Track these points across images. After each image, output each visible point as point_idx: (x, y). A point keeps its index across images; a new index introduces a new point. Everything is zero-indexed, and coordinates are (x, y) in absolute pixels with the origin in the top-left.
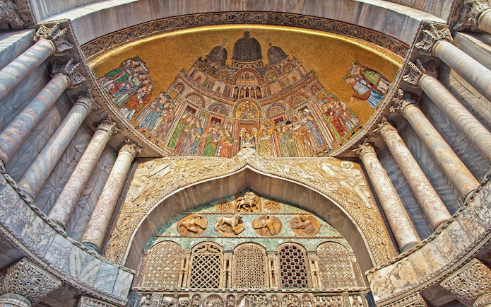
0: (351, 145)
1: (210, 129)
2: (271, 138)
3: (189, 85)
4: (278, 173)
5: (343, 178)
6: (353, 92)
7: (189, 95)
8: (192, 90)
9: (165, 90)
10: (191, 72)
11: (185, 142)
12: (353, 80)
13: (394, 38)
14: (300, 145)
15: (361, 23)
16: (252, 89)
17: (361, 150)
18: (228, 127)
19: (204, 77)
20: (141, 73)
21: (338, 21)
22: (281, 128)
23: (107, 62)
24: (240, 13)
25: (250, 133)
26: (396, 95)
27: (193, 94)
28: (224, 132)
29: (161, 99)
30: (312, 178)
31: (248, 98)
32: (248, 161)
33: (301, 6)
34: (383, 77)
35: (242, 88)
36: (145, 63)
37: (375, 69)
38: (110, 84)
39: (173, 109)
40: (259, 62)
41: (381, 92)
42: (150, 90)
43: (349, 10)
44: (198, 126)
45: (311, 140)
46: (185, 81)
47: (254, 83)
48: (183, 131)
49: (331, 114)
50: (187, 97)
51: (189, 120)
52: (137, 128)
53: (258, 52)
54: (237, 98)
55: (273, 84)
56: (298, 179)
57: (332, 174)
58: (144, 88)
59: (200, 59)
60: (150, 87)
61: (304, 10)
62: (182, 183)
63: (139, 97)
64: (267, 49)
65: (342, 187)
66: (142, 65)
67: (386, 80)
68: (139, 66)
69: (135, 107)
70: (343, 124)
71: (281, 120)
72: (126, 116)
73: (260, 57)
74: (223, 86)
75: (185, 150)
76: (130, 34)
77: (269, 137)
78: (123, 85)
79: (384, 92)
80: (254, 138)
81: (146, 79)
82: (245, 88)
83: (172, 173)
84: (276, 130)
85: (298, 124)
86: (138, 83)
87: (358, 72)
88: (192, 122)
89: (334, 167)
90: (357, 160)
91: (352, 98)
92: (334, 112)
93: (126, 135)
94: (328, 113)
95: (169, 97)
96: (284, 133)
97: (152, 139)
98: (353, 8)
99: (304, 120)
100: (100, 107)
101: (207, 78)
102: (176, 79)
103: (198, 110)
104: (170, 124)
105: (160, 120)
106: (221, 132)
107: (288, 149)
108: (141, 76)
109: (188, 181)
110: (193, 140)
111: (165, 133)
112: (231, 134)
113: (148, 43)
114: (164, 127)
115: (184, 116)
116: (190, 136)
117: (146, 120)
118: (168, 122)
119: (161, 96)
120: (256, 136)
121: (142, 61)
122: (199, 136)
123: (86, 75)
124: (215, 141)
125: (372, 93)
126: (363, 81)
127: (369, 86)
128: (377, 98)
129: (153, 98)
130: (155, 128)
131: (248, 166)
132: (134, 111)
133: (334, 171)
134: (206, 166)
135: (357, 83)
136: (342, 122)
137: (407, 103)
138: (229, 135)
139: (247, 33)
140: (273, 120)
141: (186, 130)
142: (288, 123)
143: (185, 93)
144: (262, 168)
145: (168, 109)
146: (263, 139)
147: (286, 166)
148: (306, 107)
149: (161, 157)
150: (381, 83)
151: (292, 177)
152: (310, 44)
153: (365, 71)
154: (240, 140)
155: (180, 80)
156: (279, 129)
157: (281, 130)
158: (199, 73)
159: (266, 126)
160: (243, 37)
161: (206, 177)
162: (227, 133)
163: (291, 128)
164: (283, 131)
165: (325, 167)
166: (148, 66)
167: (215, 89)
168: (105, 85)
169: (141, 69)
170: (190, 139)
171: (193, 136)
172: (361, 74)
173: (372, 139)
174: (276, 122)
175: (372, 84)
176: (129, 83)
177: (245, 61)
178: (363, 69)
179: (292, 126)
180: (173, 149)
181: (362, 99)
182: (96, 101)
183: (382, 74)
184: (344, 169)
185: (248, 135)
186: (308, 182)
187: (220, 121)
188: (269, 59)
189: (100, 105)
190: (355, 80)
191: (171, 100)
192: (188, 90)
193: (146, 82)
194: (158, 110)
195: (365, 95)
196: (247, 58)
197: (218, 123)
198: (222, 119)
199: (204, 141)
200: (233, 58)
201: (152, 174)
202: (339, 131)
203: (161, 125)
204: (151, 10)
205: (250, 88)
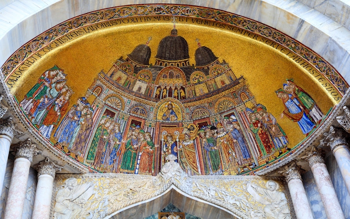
0: (278, 167)
1: (130, 134)
2: (194, 143)
3: (108, 87)
4: (204, 197)
5: (267, 203)
6: (284, 108)
7: (108, 97)
8: (111, 92)
9: (83, 96)
10: (111, 73)
11: (104, 151)
12: (285, 96)
13: (332, 66)
14: (224, 155)
15: (300, 39)
16: (176, 88)
17: (288, 174)
18: (149, 130)
19: (124, 77)
20: (58, 82)
21: (275, 29)
22: (205, 133)
23: (27, 81)
24: (168, 6)
25: (171, 136)
26: (328, 131)
27: (112, 96)
28: (144, 136)
29: (78, 105)
30: (238, 203)
31: (170, 98)
32: (173, 181)
33: (237, 7)
34: (317, 106)
35: (165, 88)
36: (63, 71)
37: (309, 93)
38: (29, 104)
39: (91, 114)
40: (185, 62)
41: (313, 119)
42: (67, 98)
43: (289, 23)
44: (117, 131)
45: (236, 151)
46: (104, 83)
47: (179, 82)
48: (102, 139)
49: (259, 125)
50: (105, 99)
51: (108, 124)
52: (56, 145)
53: (184, 51)
54: (159, 97)
55: (199, 85)
56: (223, 205)
57: (257, 198)
58: (62, 98)
59: (121, 59)
60: (68, 95)
61: (240, 10)
62: (108, 210)
63: (56, 109)
64: (195, 49)
65: (267, 214)
66: (60, 73)
67: (320, 110)
68: (56, 75)
69: (53, 122)
70: (271, 140)
71: (205, 124)
72: (45, 134)
73: (187, 56)
74: (144, 86)
75: (104, 161)
76: (46, 38)
77: (192, 142)
78: (42, 100)
79: (316, 121)
80: (176, 142)
81: (64, 87)
82: (168, 88)
83: (96, 196)
84: (199, 134)
85: (224, 131)
86: (55, 93)
87: (291, 90)
88: (111, 127)
89: (259, 189)
90: (282, 181)
91: (283, 114)
92: (262, 124)
93: (46, 155)
94: (255, 124)
95: (86, 102)
96: (208, 140)
97: (72, 154)
98: (293, 23)
99: (230, 128)
100: (20, 132)
101: (127, 78)
102: (94, 82)
103: (117, 113)
104: (88, 132)
105: (78, 129)
106: (141, 136)
107: (212, 157)
108: (59, 86)
109: (114, 207)
110: (112, 147)
111: (83, 144)
112: (152, 138)
113: (67, 49)
114: (83, 137)
115: (103, 121)
116: (109, 144)
117: (65, 133)
118: (86, 130)
119: (79, 102)
120: (177, 140)
121: (60, 70)
122: (118, 143)
123: (8, 105)
124: (135, 146)
125: (304, 116)
126: (295, 101)
127: (301, 107)
128: (308, 123)
129: (70, 106)
130: (74, 140)
131: (173, 187)
132: (52, 126)
133: (259, 194)
134: (131, 187)
135: (289, 100)
136: (270, 137)
137: (337, 143)
138: (149, 140)
139: (174, 32)
140: (197, 123)
141: (105, 137)
142: (213, 128)
143: (103, 96)
144: (187, 189)
145: (86, 115)
146: (185, 143)
147: (212, 187)
148: (233, 114)
149: (81, 174)
150: (314, 110)
151: (218, 202)
152: (243, 49)
153: (298, 91)
154: (161, 144)
155: (99, 82)
156: (202, 135)
157: (205, 135)
158: (119, 74)
159: (189, 129)
160: (169, 35)
161: (132, 201)
162: (148, 137)
163: (216, 135)
164: (207, 136)
165: (250, 190)
166: (66, 73)
167: (135, 89)
168: (25, 108)
169: (59, 78)
170: (109, 146)
171: (112, 143)
172: (294, 93)
173: (299, 163)
174: (201, 126)
175: (305, 107)
176: (47, 97)
177: (170, 59)
178: (297, 89)
179: (217, 133)
180: (93, 161)
181: (293, 119)
182: (17, 128)
183: (316, 101)
184: (268, 191)
185: (169, 139)
186: (234, 210)
187: (140, 123)
188: (197, 59)
189: (20, 130)
190: (288, 96)
191: (88, 105)
192: (107, 92)
193: (64, 90)
194: (76, 118)
195: (296, 115)
196: (173, 56)
197: (138, 127)
198: (142, 122)
199: (124, 147)
200: (157, 57)
201: (75, 196)
202: (266, 147)
203: (79, 136)
204: (69, 9)
205: (173, 88)
